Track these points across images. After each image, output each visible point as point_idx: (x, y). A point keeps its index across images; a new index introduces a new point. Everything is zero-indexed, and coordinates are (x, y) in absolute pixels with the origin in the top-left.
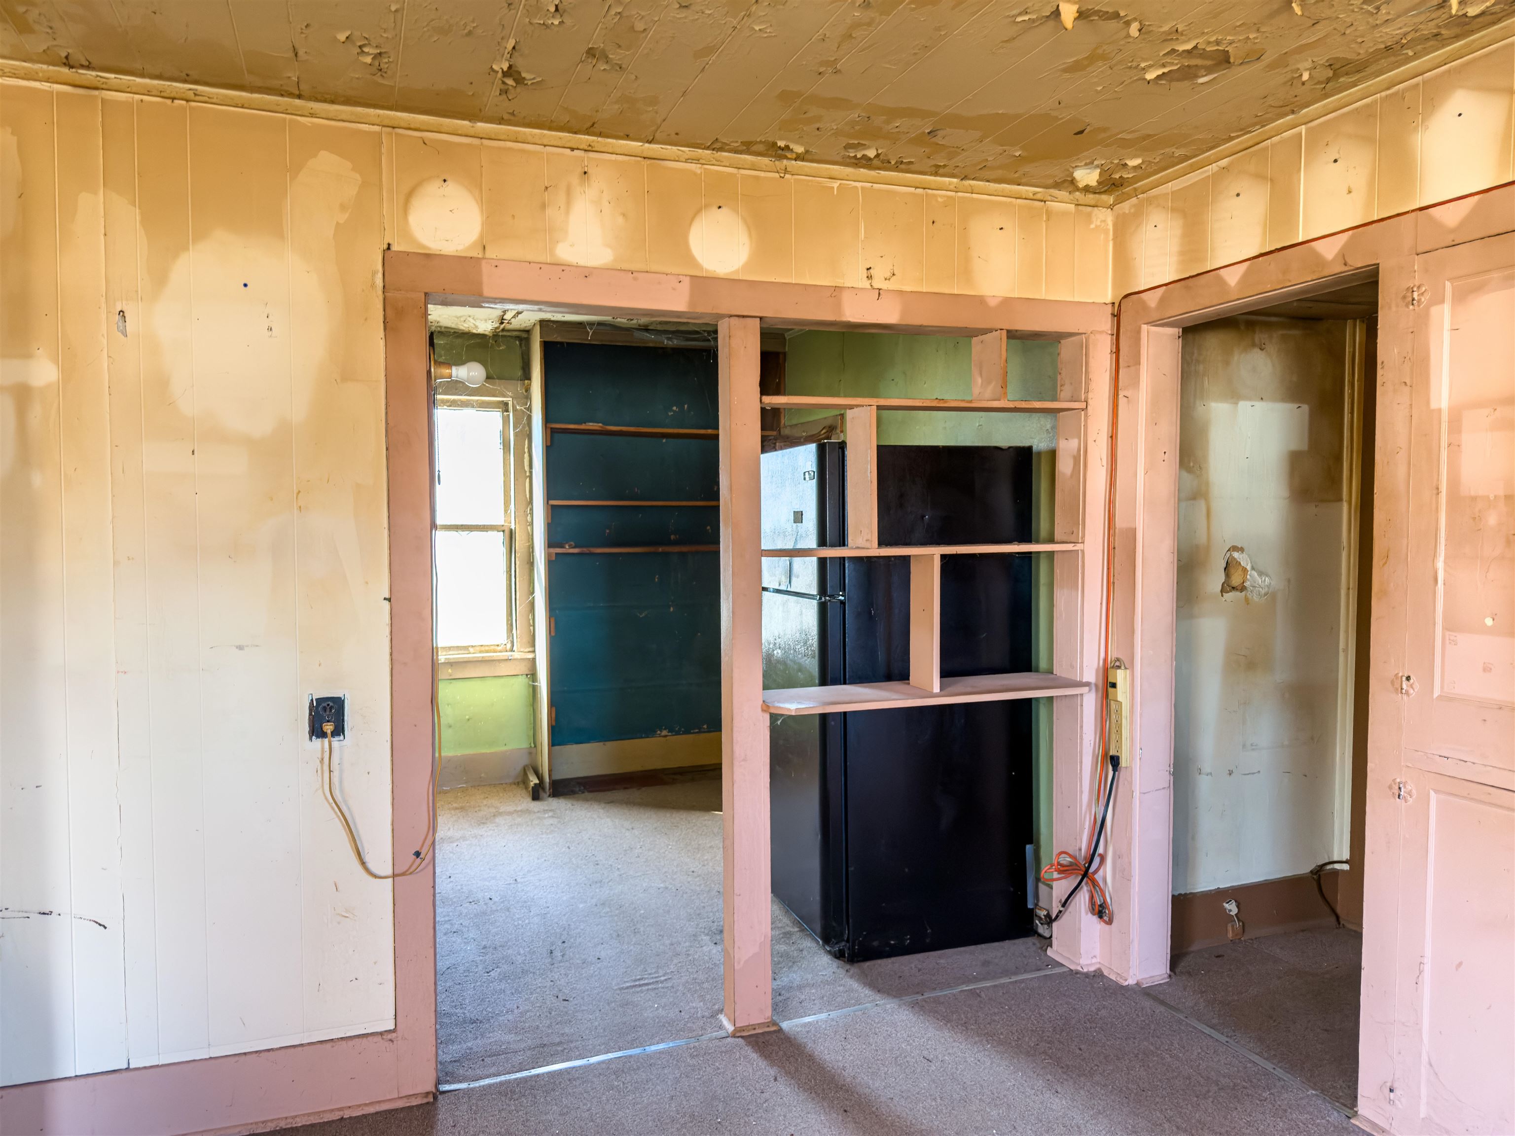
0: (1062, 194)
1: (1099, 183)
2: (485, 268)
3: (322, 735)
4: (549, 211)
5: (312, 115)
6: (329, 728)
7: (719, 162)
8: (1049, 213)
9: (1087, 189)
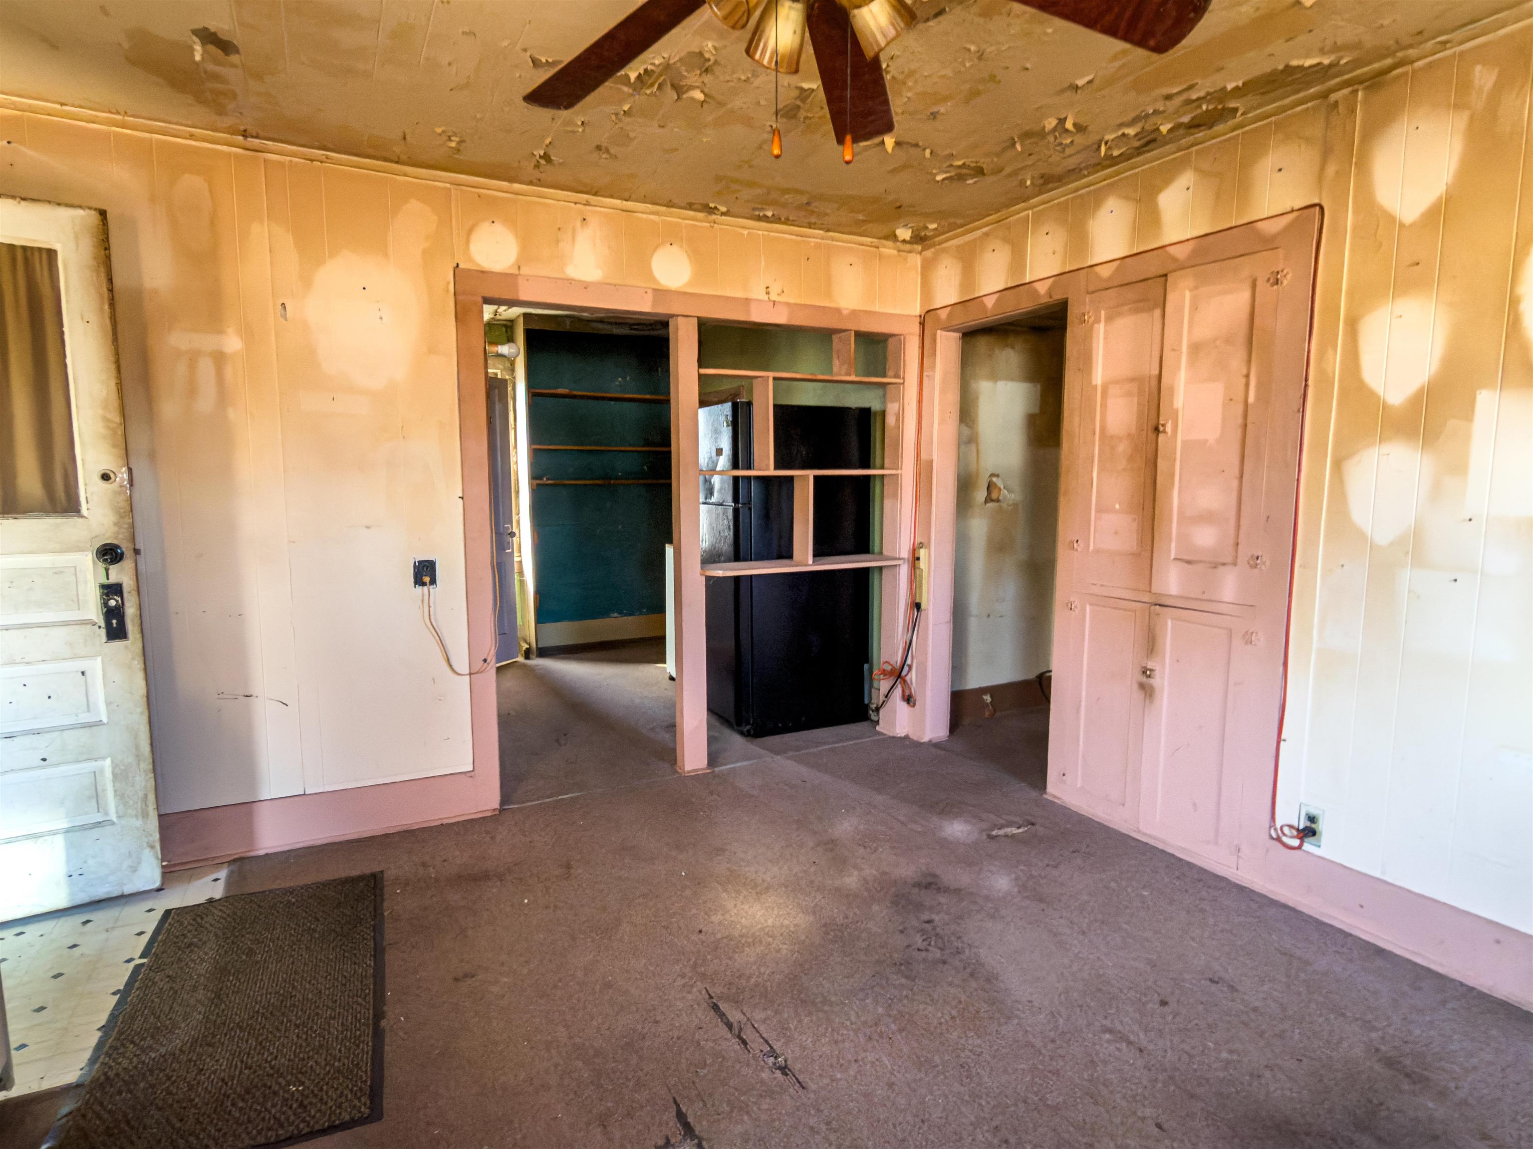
0: (889, 243)
1: (911, 237)
2: (521, 281)
3: (423, 584)
4: (561, 245)
5: (405, 175)
6: (427, 579)
7: (671, 215)
8: (881, 256)
9: (904, 241)
